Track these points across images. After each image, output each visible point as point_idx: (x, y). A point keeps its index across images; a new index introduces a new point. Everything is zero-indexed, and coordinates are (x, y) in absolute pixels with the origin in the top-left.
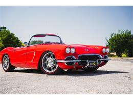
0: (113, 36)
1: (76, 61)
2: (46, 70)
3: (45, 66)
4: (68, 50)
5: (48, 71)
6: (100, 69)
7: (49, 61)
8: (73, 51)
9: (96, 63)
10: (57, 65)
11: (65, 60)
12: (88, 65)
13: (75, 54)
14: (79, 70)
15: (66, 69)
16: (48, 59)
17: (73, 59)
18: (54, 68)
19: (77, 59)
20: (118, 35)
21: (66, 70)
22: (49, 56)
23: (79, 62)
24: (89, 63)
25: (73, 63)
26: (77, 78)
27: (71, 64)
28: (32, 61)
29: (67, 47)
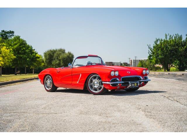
0: (158, 43)
1: (119, 82)
2: (92, 90)
3: (91, 87)
4: (112, 73)
5: (94, 91)
6: (141, 89)
7: (96, 82)
8: (117, 73)
9: (137, 84)
10: (103, 86)
11: (110, 82)
12: (130, 85)
13: (119, 77)
14: (121, 90)
15: (109, 89)
16: (94, 81)
17: (117, 81)
18: (100, 89)
19: (120, 81)
20: (164, 41)
21: (110, 91)
22: (95, 78)
23: (122, 83)
24: (131, 84)
25: (117, 84)
26: (121, 97)
27: (116, 85)
28: (78, 82)
29: (112, 71)
